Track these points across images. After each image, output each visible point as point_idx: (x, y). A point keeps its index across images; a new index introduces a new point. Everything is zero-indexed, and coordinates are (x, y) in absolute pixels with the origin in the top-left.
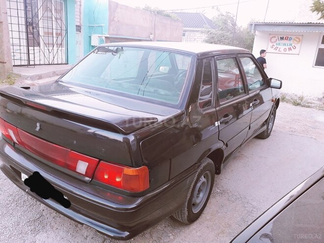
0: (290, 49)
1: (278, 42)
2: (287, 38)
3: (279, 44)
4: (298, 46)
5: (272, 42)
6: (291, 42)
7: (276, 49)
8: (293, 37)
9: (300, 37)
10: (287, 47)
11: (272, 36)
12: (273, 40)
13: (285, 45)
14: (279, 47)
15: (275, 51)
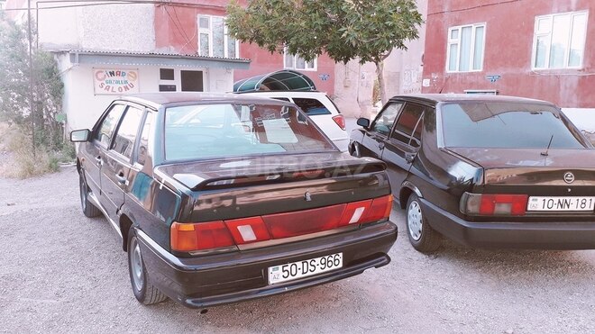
0: (126, 88)
1: (107, 78)
2: (119, 74)
3: (110, 82)
4: (135, 83)
5: (100, 80)
6: (126, 78)
7: (107, 88)
8: (127, 72)
9: (136, 72)
10: (122, 86)
11: (97, 71)
12: (101, 76)
13: (118, 82)
14: (111, 85)
15: (106, 92)
